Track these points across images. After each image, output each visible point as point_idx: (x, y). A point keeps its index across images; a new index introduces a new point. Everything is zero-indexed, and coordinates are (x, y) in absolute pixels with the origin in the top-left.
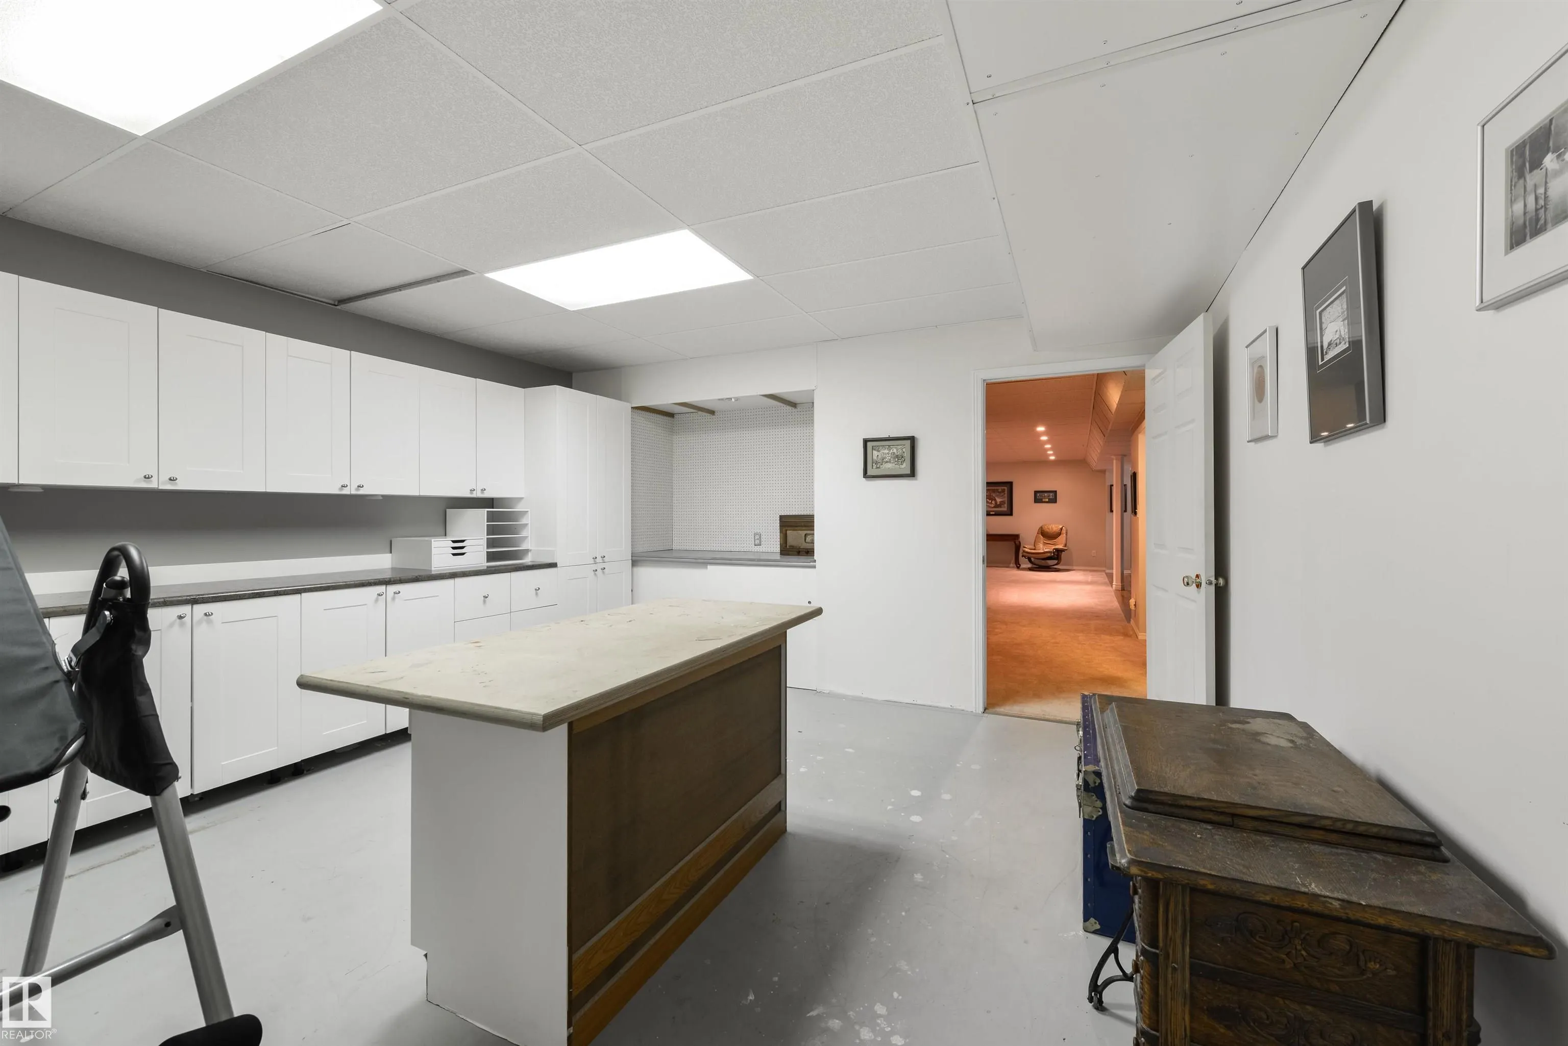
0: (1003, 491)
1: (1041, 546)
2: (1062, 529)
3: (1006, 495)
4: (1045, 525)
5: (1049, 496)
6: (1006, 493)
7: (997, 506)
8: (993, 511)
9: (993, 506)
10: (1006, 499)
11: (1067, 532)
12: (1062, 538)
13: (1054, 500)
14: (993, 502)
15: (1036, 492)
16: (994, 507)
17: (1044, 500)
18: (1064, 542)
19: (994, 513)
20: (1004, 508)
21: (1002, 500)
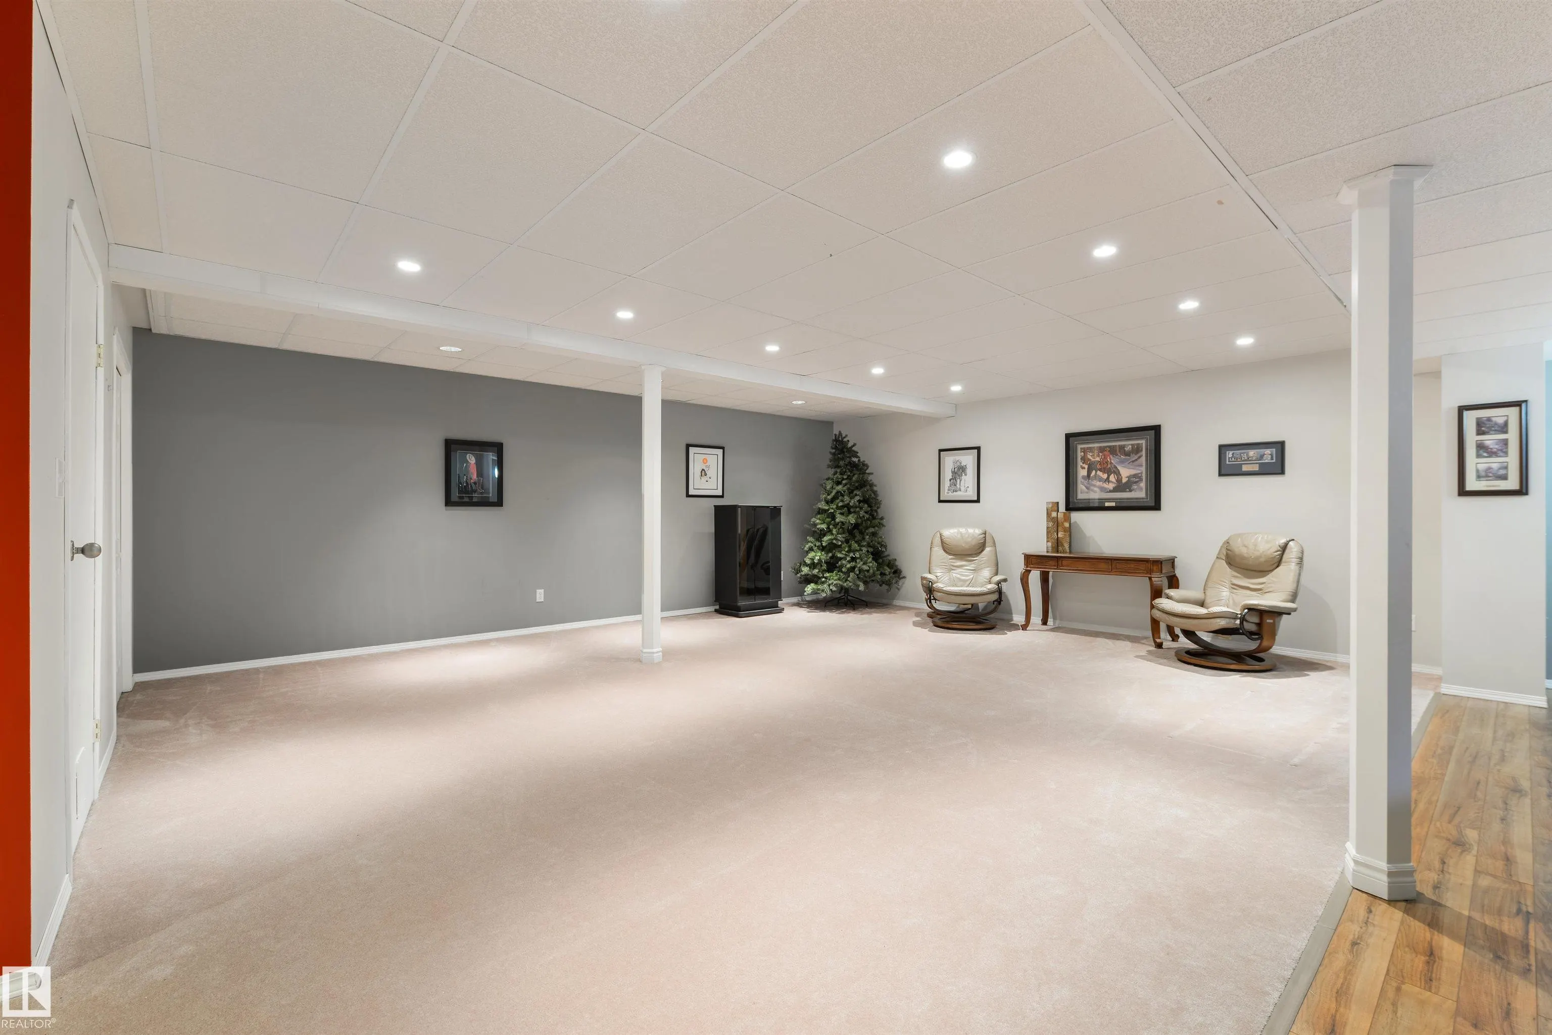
0: (1137, 450)
1: (1225, 593)
2: (1284, 548)
3: (1143, 458)
4: (1239, 535)
5: (1262, 457)
6: (1144, 453)
7: (1120, 487)
8: (1109, 500)
9: (1111, 486)
10: (1143, 469)
11: (1301, 559)
12: (1285, 575)
13: (1277, 468)
14: (1113, 478)
15: (1223, 449)
16: (1115, 490)
17: (1245, 468)
18: (1290, 587)
19: (1113, 504)
20: (1140, 493)
21: (1133, 472)
